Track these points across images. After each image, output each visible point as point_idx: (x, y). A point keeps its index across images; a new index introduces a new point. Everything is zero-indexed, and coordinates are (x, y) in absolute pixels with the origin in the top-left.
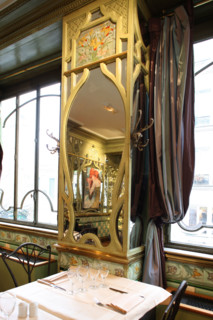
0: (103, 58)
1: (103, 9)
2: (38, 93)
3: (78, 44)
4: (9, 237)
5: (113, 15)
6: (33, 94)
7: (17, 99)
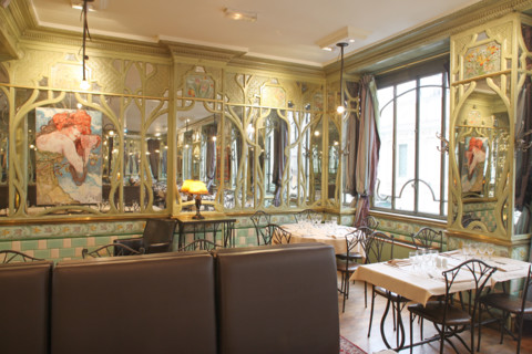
0: (489, 73)
1: (489, 31)
2: (418, 83)
3: (465, 59)
4: (390, 225)
5: (499, 37)
6: (413, 84)
7: (395, 89)
